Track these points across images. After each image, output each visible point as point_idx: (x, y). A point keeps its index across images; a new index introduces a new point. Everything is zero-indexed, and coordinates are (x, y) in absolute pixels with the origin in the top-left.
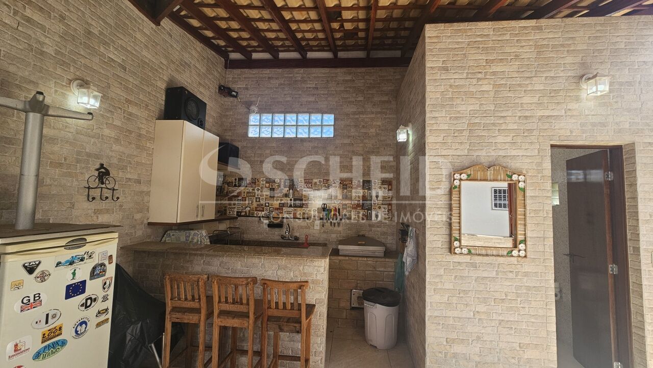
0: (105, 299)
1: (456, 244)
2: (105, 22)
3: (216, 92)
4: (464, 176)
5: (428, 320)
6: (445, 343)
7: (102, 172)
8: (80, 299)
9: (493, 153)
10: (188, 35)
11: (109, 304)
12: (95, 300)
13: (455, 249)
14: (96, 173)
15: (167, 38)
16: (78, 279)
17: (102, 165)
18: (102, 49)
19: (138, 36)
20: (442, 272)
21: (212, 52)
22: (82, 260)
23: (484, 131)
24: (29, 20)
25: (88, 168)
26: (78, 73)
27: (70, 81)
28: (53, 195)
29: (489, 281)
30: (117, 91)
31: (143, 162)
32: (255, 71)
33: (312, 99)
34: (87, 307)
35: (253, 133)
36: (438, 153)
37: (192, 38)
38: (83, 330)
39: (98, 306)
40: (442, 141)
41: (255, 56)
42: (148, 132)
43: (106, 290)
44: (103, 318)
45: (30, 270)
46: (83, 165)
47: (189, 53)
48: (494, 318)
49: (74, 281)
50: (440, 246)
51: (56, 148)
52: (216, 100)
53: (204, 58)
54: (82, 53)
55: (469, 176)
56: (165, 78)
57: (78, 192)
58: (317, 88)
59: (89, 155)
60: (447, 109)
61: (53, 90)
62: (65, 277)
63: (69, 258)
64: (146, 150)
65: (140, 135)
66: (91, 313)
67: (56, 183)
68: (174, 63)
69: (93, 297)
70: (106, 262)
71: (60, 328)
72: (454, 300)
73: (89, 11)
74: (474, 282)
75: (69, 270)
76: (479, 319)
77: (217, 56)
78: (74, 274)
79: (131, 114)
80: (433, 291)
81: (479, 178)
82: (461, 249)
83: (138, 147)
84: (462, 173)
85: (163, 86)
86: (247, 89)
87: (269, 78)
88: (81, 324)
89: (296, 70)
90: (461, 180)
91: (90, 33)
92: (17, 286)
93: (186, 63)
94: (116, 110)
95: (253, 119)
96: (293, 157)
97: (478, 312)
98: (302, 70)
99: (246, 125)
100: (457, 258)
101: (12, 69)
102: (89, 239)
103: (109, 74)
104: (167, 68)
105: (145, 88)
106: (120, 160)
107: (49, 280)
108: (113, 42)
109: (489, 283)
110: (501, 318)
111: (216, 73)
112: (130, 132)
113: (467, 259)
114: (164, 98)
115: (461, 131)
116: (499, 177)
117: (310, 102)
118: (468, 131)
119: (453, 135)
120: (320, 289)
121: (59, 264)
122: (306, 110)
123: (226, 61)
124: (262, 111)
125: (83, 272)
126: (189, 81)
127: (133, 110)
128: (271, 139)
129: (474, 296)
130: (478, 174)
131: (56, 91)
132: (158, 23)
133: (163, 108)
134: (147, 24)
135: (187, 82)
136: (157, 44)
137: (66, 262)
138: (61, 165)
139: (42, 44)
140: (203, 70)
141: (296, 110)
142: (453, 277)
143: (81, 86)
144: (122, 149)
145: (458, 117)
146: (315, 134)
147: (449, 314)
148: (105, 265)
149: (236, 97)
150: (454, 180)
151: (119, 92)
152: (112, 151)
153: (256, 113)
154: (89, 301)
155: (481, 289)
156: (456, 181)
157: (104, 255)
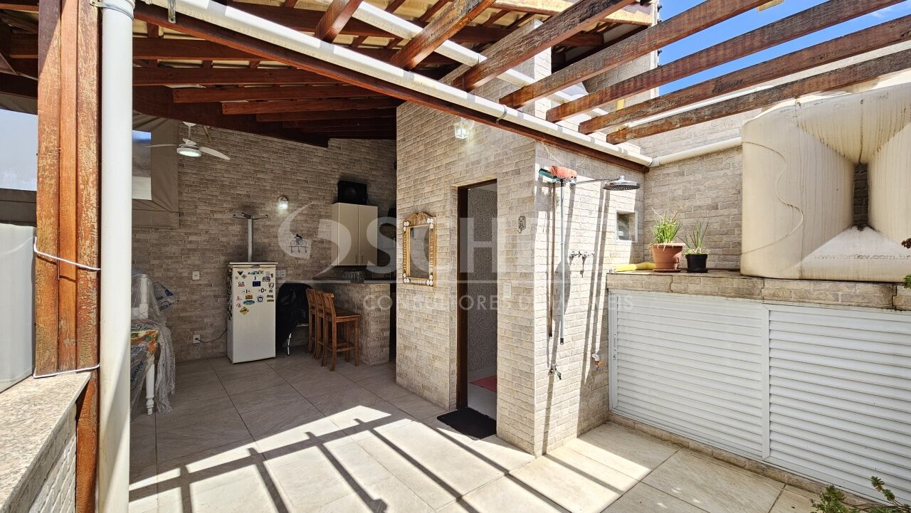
0: (271, 291)
1: (404, 275)
2: (294, 162)
7: (298, 238)
8: (260, 288)
9: (423, 203)
11: (274, 294)
12: (266, 290)
13: (404, 279)
15: (336, 151)
16: (258, 280)
17: (297, 235)
18: (293, 177)
19: (314, 160)
20: (402, 296)
21: (384, 140)
22: (258, 273)
23: (420, 185)
25: (290, 238)
26: (281, 195)
27: (278, 198)
28: (275, 250)
30: (303, 195)
31: (324, 231)
34: (262, 292)
38: (261, 300)
39: (268, 293)
42: (326, 212)
43: (271, 288)
44: (270, 298)
45: (240, 273)
46: (288, 236)
47: (358, 151)
48: (422, 333)
49: (255, 281)
54: (283, 183)
55: (410, 223)
56: (337, 177)
60: (405, 172)
62: (251, 279)
64: (326, 224)
65: (320, 216)
66: (264, 295)
68: (343, 164)
70: (270, 276)
71: (252, 296)
72: (407, 318)
75: (254, 276)
78: (255, 278)
79: (313, 205)
80: (399, 310)
81: (414, 224)
82: (407, 279)
84: (407, 221)
85: (336, 182)
88: (260, 298)
91: (285, 171)
92: (237, 278)
93: (355, 160)
94: (303, 205)
102: (261, 266)
103: (298, 188)
104: (339, 170)
105: (322, 187)
106: (308, 231)
107: (246, 279)
108: (299, 170)
110: (425, 334)
111: (390, 155)
112: (314, 215)
114: (337, 190)
115: (411, 188)
116: (423, 222)
119: (407, 191)
121: (249, 273)
125: (259, 278)
126: (359, 171)
127: (315, 202)
130: (414, 220)
131: (273, 205)
132: (326, 146)
133: (337, 195)
134: (320, 150)
136: (329, 158)
137: (252, 273)
138: (277, 237)
139: (265, 186)
140: (373, 157)
143: (282, 199)
144: (309, 225)
145: (409, 176)
148: (269, 278)
152: (303, 227)
154: (263, 290)
156: (404, 227)
157: (268, 273)
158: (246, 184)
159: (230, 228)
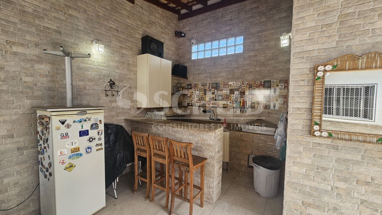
0: (100, 139)
1: (316, 128)
2: (106, 9)
3: (173, 36)
4: (328, 68)
5: (287, 184)
6: (301, 204)
7: (111, 83)
8: (87, 138)
9: (369, 41)
10: (153, 5)
11: (103, 141)
12: (94, 139)
13: (314, 132)
14: (109, 84)
15: (140, 10)
16: (85, 128)
17: (111, 80)
18: (105, 23)
19: (124, 12)
20: (301, 149)
21: (169, 12)
22: (85, 121)
23: (360, 19)
24: (71, 15)
25: (105, 82)
26: (95, 37)
27: (92, 41)
28: (91, 94)
29: (352, 163)
30: (115, 43)
31: (132, 77)
32: (194, 18)
33: (228, 28)
34: (90, 141)
35: (194, 57)
36: (303, 49)
37: (155, 6)
38: (90, 151)
39: (96, 142)
40: (308, 38)
41: (194, 8)
42: (133, 62)
43: (100, 135)
44: (99, 147)
45: (63, 123)
46: (102, 80)
47: (154, 15)
48: (355, 196)
49: (82, 130)
50: (301, 128)
51: (89, 73)
52: (173, 40)
53: (164, 17)
54: (96, 27)
55: (334, 67)
56: (141, 32)
57: (101, 93)
58: (231, 20)
59: (104, 75)
60: (316, 7)
61: (85, 47)
62: (77, 128)
63: (79, 119)
64: (133, 72)
65: (129, 64)
66: (93, 144)
67: (91, 88)
68: (145, 23)
69: (93, 138)
70: (98, 123)
71: (79, 149)
72: (312, 173)
73: (97, 5)
74: (334, 161)
75: (80, 124)
76: (337, 194)
77: (173, 14)
78: (82, 126)
79: (123, 54)
80: (292, 163)
81: (347, 68)
82: (321, 132)
83: (128, 70)
84: (328, 65)
85: (140, 37)
86: (190, 30)
87: (202, 20)
88: (89, 148)
89: (218, 10)
90: (325, 71)
91: (99, 16)
92: (58, 129)
93: (152, 22)
94: (115, 52)
95: (194, 48)
96: (216, 69)
97: (336, 187)
98: (222, 9)
99: (190, 52)
100: (317, 140)
101: (67, 39)
102: (88, 112)
103: (110, 35)
104: (142, 27)
105: (130, 39)
106: (120, 77)
107: (71, 128)
108: (111, 18)
109: (351, 165)
110: (363, 198)
111: (172, 25)
112: (124, 63)
113: (329, 141)
114: (141, 43)
115: (329, 25)
116: (374, 64)
117: (227, 31)
118: (339, 23)
119: (320, 30)
120: (212, 150)
121: (74, 122)
122: (224, 36)
123: (179, 16)
124: (198, 42)
125: (87, 126)
126: (155, 32)
127: (124, 51)
128: (204, 59)
129: (333, 173)
130: (346, 63)
131: (86, 47)
133: (141, 49)
134: (128, 4)
135: (154, 33)
136: (134, 14)
137: (78, 121)
138: (92, 80)
139: (78, 25)
140: (163, 23)
141: (218, 38)
142: (312, 155)
143: (96, 43)
144: (120, 71)
145: (327, 12)
146: (231, 52)
147: (307, 183)
148: (97, 124)
149: (184, 36)
150: (318, 71)
151: (116, 43)
152: (115, 73)
153: (195, 44)
154: (91, 140)
155: (342, 169)
156: (319, 72)
157: (96, 119)
158: (55, 18)
159: (37, 66)
